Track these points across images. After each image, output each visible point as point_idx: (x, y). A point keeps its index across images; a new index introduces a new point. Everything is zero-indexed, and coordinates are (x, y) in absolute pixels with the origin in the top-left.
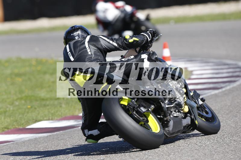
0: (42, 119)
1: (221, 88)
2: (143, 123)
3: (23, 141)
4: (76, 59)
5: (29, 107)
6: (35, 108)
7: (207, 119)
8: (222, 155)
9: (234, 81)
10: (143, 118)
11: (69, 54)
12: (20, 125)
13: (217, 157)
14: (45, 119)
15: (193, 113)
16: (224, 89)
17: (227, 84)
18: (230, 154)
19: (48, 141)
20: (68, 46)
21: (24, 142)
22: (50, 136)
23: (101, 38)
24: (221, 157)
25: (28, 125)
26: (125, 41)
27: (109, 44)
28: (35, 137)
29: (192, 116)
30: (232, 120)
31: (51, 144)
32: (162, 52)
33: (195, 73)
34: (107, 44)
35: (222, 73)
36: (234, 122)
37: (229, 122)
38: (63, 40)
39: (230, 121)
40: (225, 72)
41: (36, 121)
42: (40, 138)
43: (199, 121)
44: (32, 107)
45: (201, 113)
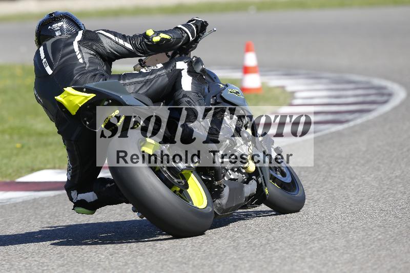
0: (42, 166)
1: (347, 121)
2: (178, 189)
3: (13, 204)
4: (56, 72)
5: (18, 145)
6: (29, 149)
7: (283, 186)
8: (362, 234)
9: (368, 111)
10: (179, 181)
11: (43, 61)
12: (6, 177)
13: (355, 237)
14: (48, 166)
15: (262, 174)
16: (351, 124)
17: (356, 115)
18: (376, 233)
19: (56, 204)
20: (41, 49)
21: (15, 205)
22: (59, 195)
23: (104, 35)
24: (361, 237)
25: (19, 177)
26: (146, 40)
27: (117, 45)
28: (33, 198)
29: (260, 179)
30: (372, 176)
31: (62, 209)
32: (243, 59)
33: (298, 95)
34: (114, 46)
35: (346, 97)
36: (376, 178)
37: (366, 178)
38: (34, 38)
39: (368, 176)
40: (351, 95)
41: (33, 170)
42: (42, 198)
43: (271, 189)
44: (22, 147)
45: (274, 174)
